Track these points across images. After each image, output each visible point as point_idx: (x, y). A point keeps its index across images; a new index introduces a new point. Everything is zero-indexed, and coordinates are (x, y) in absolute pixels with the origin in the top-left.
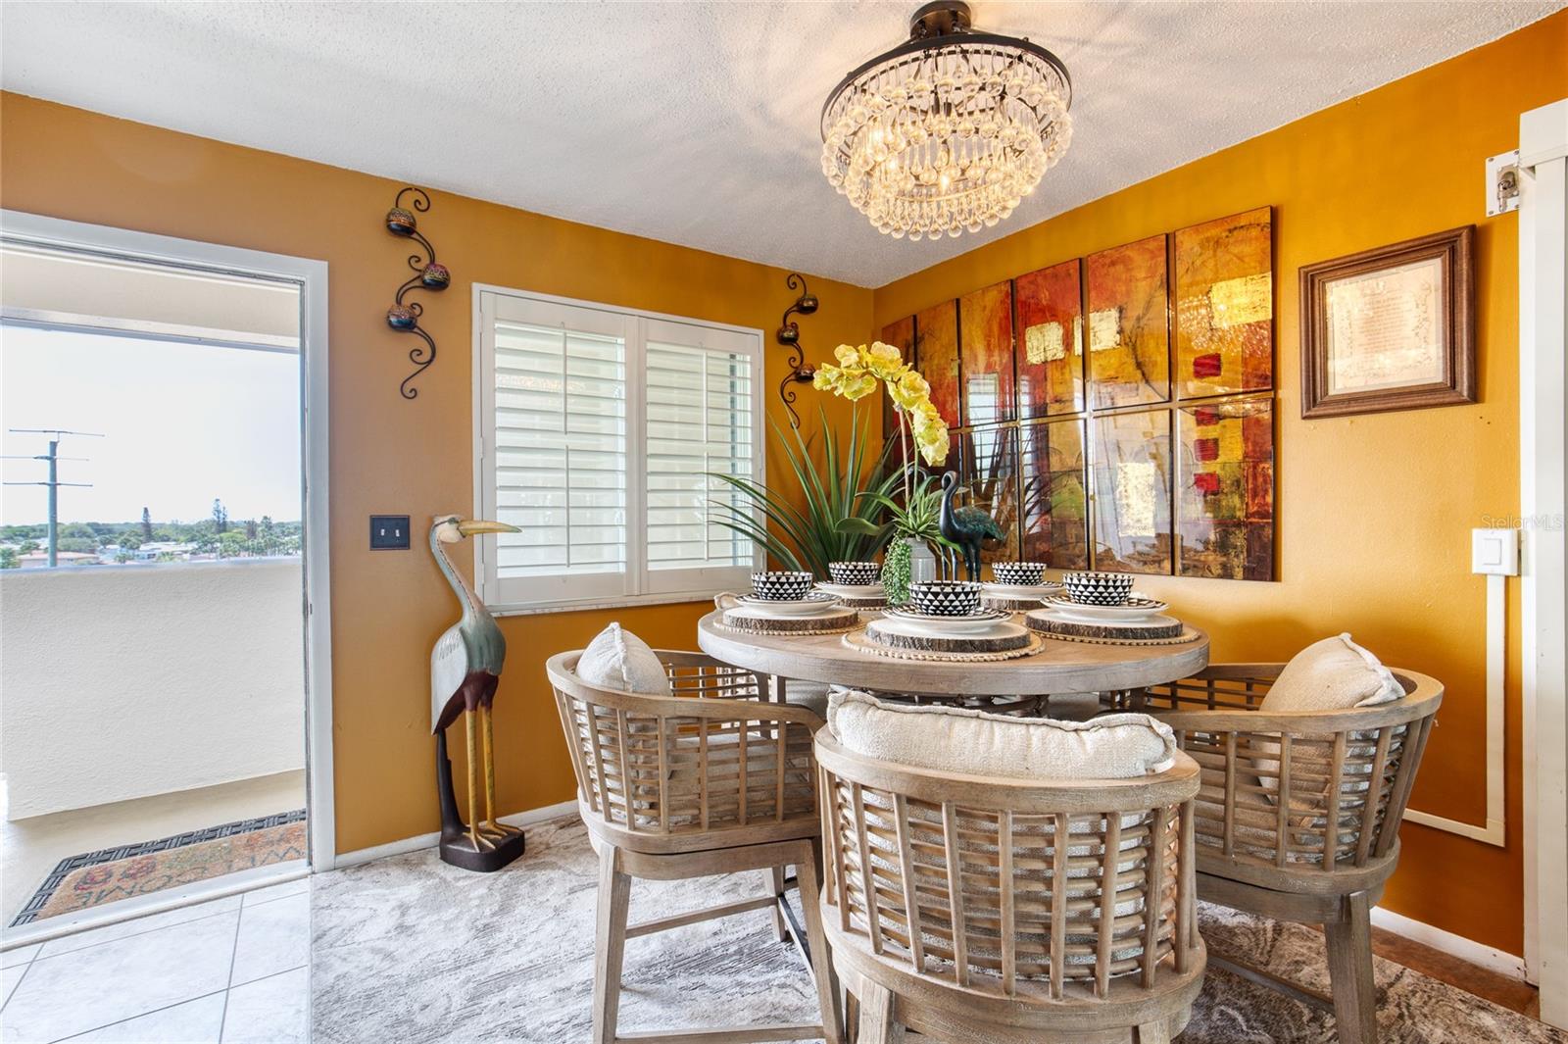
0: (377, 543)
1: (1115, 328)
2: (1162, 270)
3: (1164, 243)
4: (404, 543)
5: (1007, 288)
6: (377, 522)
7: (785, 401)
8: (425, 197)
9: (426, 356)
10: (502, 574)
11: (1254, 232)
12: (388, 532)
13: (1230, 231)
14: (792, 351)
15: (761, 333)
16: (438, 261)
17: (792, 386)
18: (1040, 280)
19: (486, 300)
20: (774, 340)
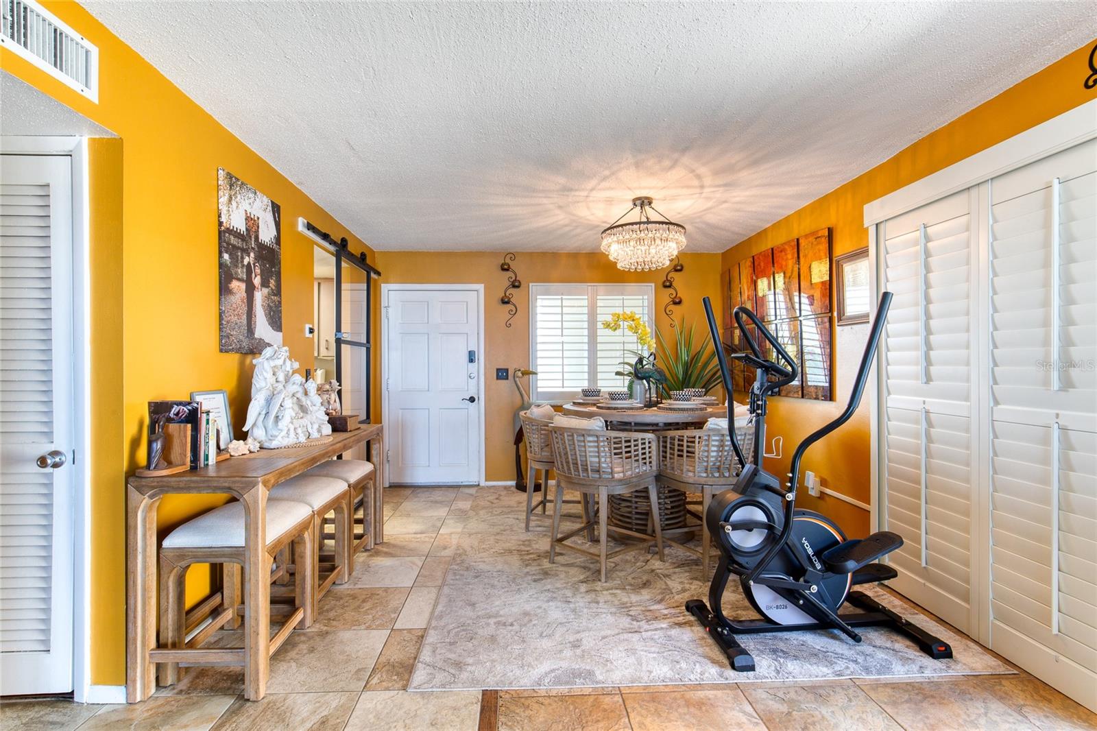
0: (498, 378)
1: (783, 282)
2: (796, 255)
3: (796, 243)
4: (507, 378)
5: (751, 259)
6: (498, 370)
7: (667, 314)
8: (513, 256)
9: (514, 311)
10: (539, 390)
11: (823, 239)
12: (502, 374)
13: (816, 238)
14: (671, 291)
15: (653, 285)
16: (517, 279)
17: (672, 307)
18: (761, 257)
19: (534, 287)
20: (661, 286)
